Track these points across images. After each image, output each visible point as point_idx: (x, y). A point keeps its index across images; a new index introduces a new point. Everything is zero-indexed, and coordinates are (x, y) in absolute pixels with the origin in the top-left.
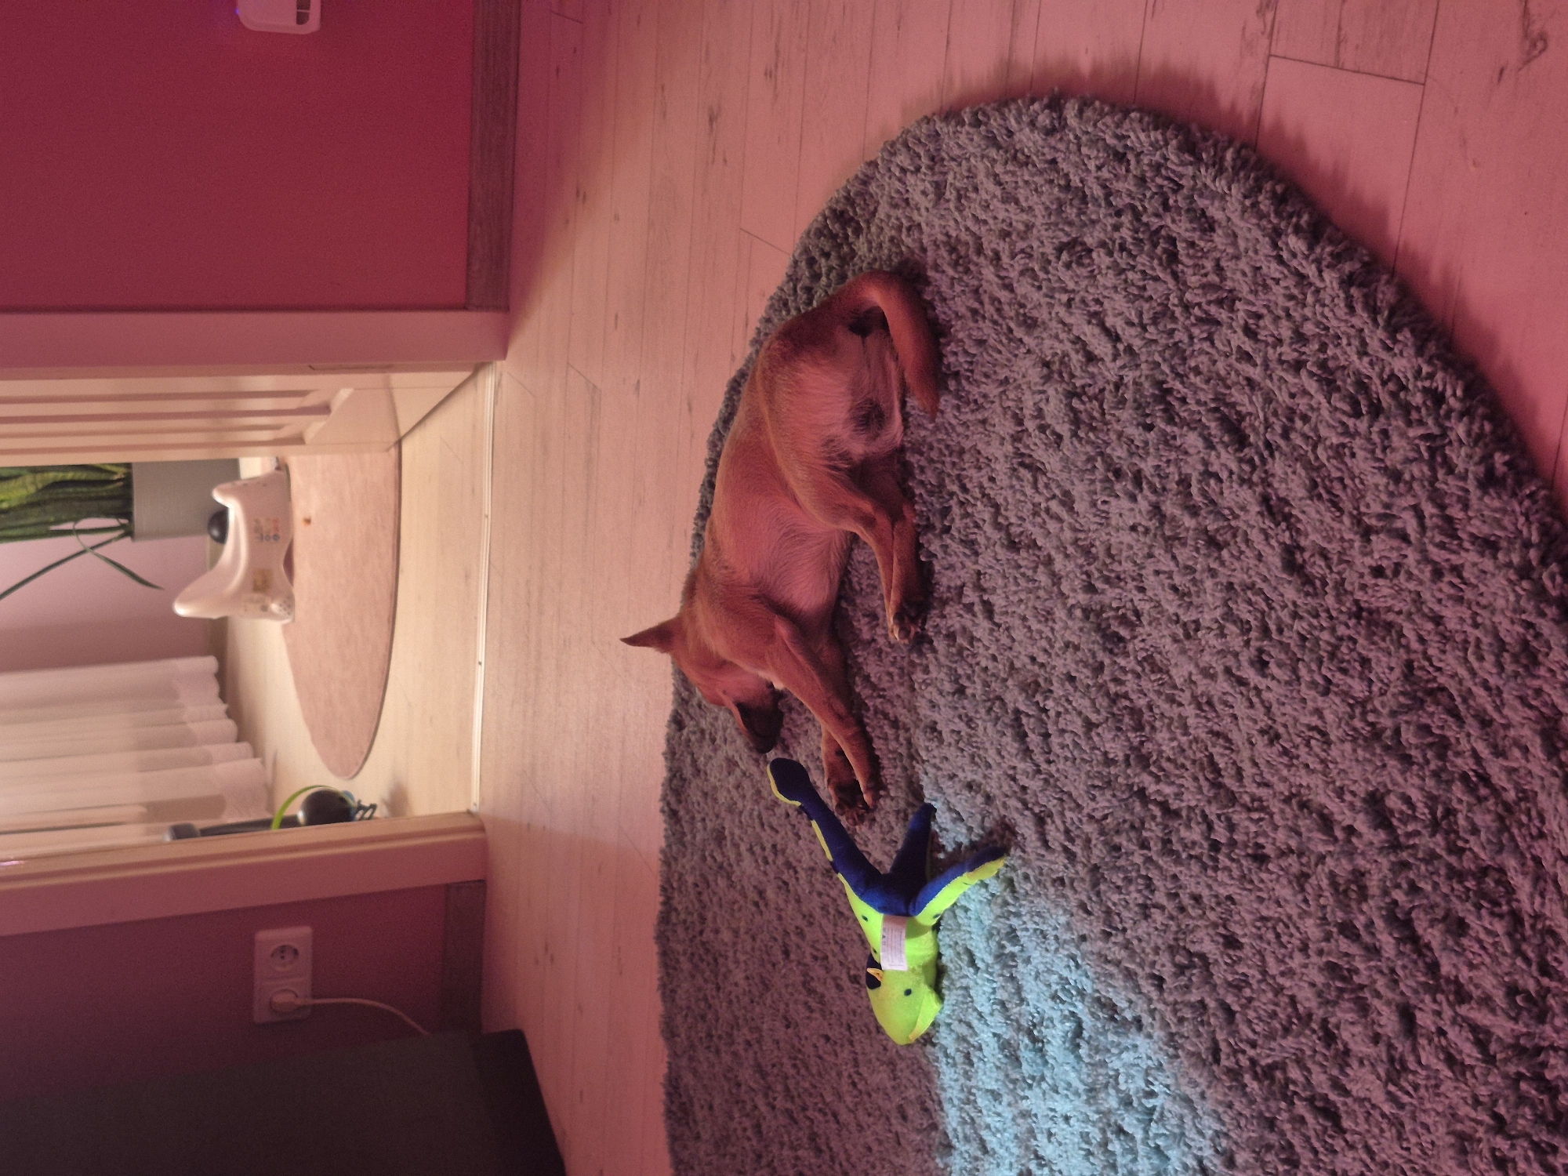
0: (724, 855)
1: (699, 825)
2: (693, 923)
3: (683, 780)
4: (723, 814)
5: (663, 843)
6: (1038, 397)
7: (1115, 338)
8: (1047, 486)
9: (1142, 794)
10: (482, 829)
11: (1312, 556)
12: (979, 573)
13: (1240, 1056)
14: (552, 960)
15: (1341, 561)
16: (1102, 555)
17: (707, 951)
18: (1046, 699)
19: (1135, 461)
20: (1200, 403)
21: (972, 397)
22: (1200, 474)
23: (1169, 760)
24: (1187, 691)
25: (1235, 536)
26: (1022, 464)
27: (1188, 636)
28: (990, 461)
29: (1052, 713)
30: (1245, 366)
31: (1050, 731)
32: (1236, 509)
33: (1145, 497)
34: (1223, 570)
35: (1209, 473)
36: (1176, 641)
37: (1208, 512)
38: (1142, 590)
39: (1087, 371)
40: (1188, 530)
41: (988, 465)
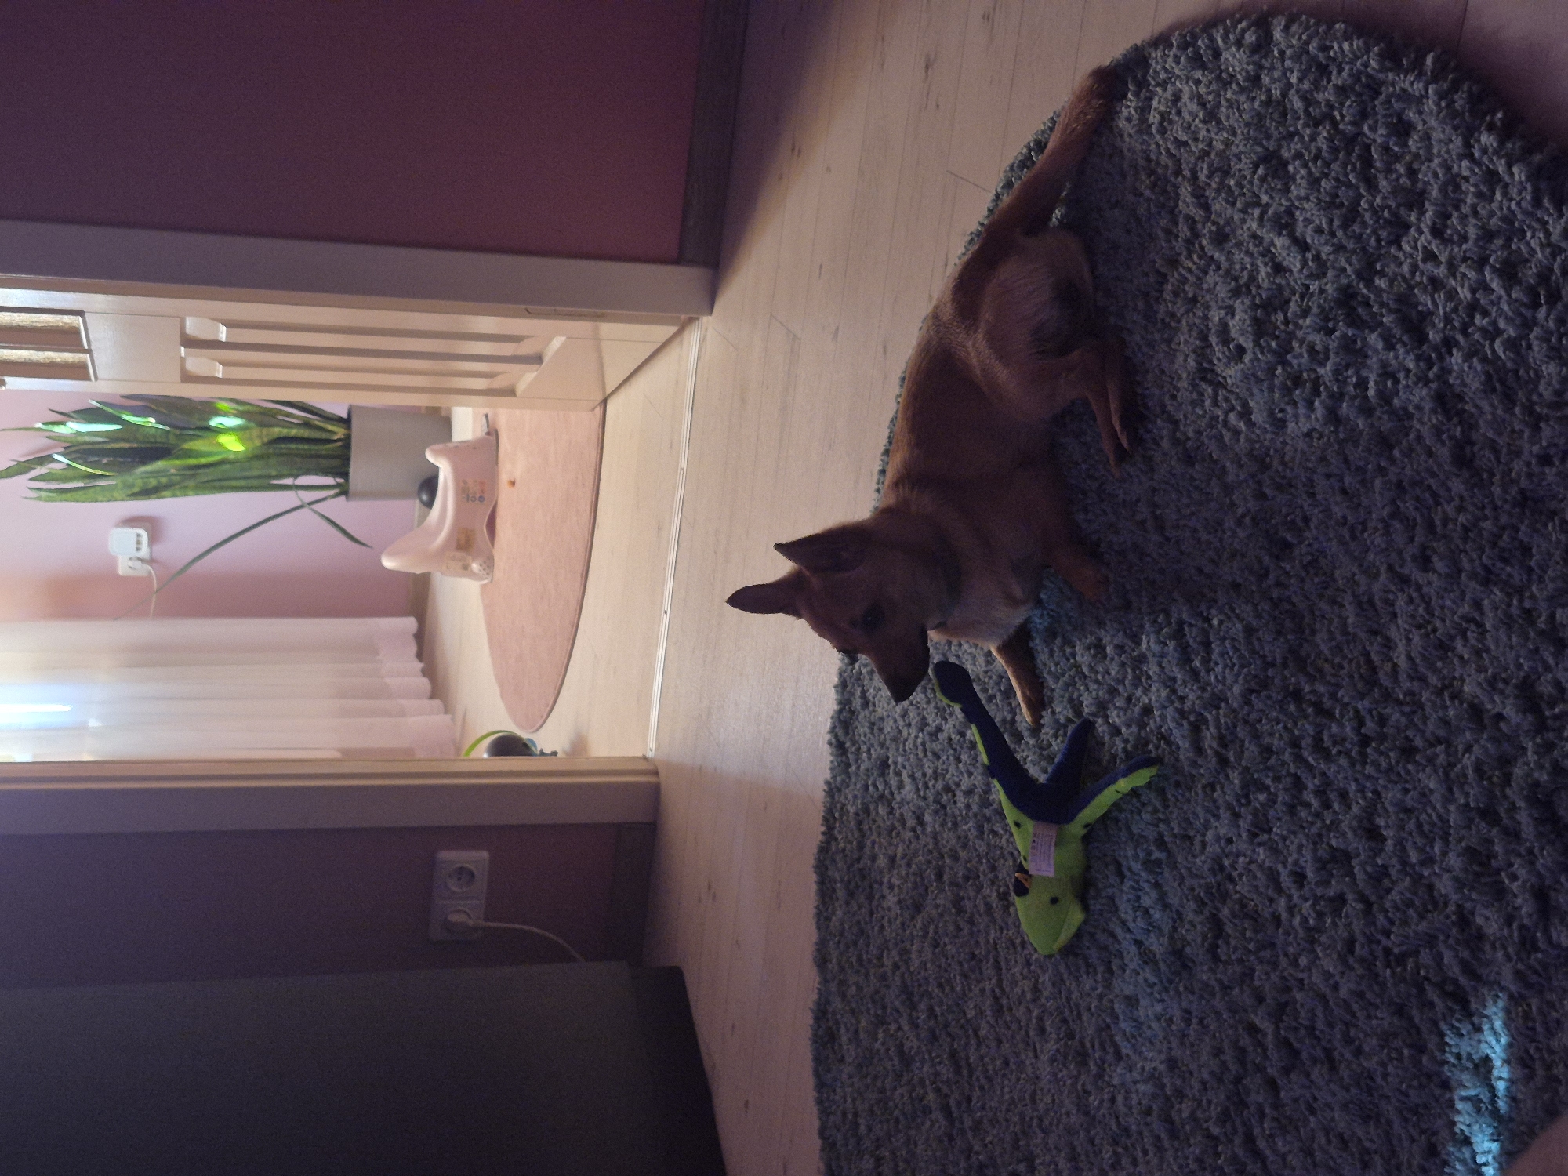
0: (886, 783)
1: (864, 756)
2: (852, 852)
3: (852, 712)
4: (888, 742)
5: (828, 775)
6: (1223, 312)
7: (1303, 246)
8: (1227, 400)
9: (1297, 695)
10: (656, 773)
11: (1482, 449)
12: (1154, 490)
13: (1374, 946)
14: (714, 897)
15: (1510, 452)
16: (1275, 463)
17: (863, 878)
18: (1209, 608)
19: (1315, 367)
20: (1382, 305)
21: (1160, 316)
22: (1379, 375)
23: (1326, 660)
24: (1349, 591)
25: (1407, 435)
26: (1203, 379)
27: (1354, 538)
28: (1173, 379)
29: (1215, 622)
30: (1429, 266)
31: (1212, 639)
32: (1411, 408)
33: (1322, 403)
34: (1393, 469)
35: (1387, 373)
36: (1342, 542)
37: (1383, 413)
38: (1312, 495)
39: (1274, 283)
40: (1361, 432)
41: (1171, 384)
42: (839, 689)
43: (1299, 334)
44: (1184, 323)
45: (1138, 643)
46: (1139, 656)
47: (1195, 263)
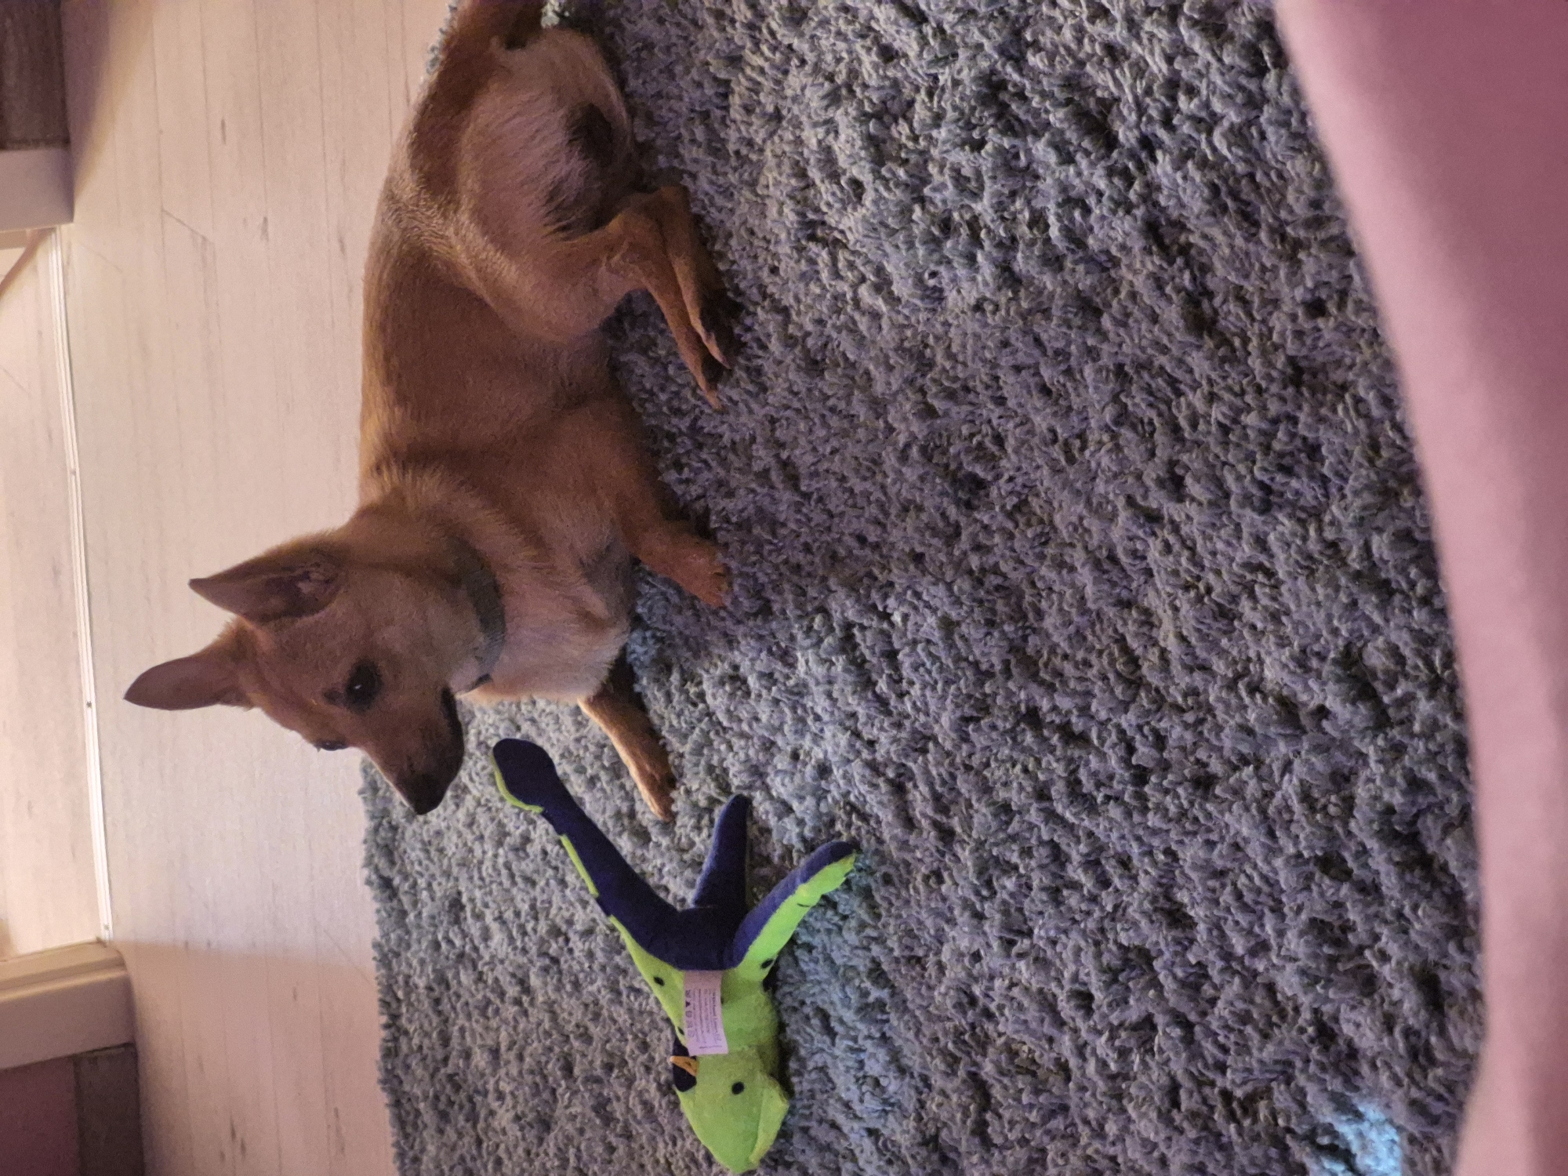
0: (465, 935)
1: (425, 895)
2: (432, 1048)
3: (394, 829)
4: (455, 870)
5: (375, 933)
6: (821, 131)
7: (916, 17)
8: (851, 266)
9: (1032, 717)
10: (120, 963)
11: (1225, 301)
12: (773, 421)
13: (1207, 1090)
14: (243, 1148)
15: (1265, 303)
16: (939, 357)
17: (457, 1088)
18: (885, 597)
19: (967, 202)
20: (1044, 95)
21: (731, 147)
22: (1059, 205)
23: (1066, 657)
24: (1079, 546)
25: (1116, 292)
26: (812, 238)
27: (1071, 460)
28: (769, 242)
29: (897, 618)
30: (1098, 28)
31: (897, 645)
32: (1114, 251)
33: (988, 256)
34: (1105, 347)
35: (1071, 201)
36: (1056, 471)
37: (1076, 262)
38: (1001, 401)
39: (886, 77)
40: (1052, 296)
41: (767, 249)
42: (368, 795)
43: (935, 152)
44: (768, 153)
45: (792, 666)
46: (797, 685)
47: (767, 59)
